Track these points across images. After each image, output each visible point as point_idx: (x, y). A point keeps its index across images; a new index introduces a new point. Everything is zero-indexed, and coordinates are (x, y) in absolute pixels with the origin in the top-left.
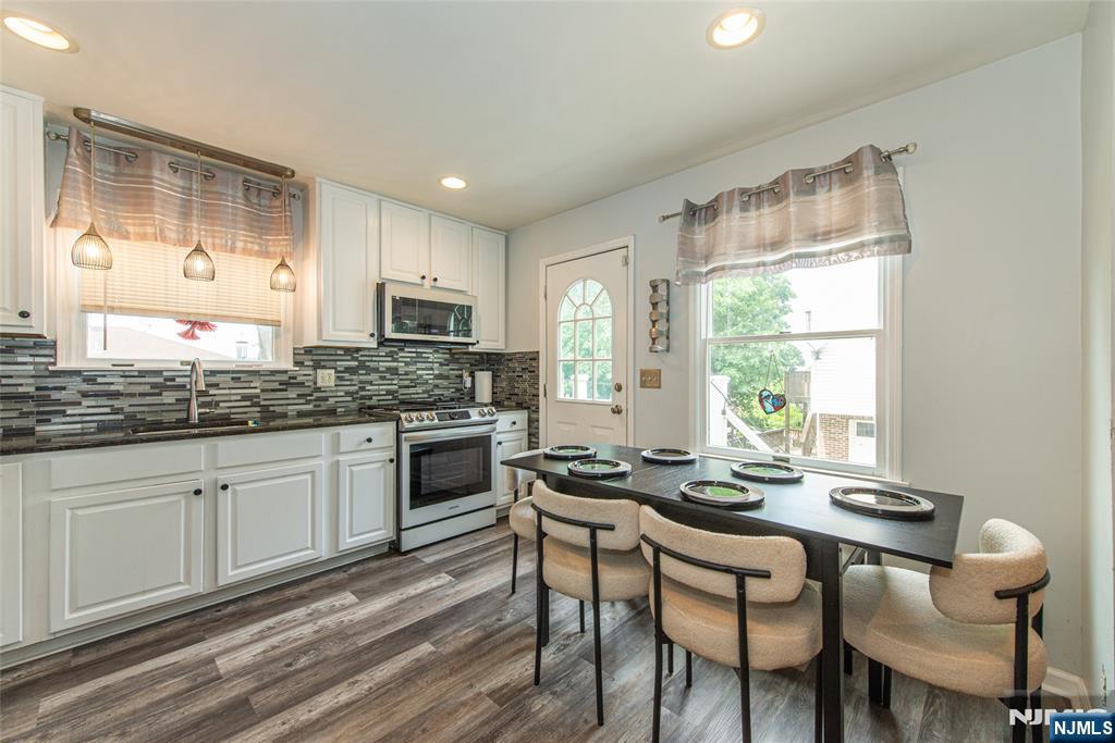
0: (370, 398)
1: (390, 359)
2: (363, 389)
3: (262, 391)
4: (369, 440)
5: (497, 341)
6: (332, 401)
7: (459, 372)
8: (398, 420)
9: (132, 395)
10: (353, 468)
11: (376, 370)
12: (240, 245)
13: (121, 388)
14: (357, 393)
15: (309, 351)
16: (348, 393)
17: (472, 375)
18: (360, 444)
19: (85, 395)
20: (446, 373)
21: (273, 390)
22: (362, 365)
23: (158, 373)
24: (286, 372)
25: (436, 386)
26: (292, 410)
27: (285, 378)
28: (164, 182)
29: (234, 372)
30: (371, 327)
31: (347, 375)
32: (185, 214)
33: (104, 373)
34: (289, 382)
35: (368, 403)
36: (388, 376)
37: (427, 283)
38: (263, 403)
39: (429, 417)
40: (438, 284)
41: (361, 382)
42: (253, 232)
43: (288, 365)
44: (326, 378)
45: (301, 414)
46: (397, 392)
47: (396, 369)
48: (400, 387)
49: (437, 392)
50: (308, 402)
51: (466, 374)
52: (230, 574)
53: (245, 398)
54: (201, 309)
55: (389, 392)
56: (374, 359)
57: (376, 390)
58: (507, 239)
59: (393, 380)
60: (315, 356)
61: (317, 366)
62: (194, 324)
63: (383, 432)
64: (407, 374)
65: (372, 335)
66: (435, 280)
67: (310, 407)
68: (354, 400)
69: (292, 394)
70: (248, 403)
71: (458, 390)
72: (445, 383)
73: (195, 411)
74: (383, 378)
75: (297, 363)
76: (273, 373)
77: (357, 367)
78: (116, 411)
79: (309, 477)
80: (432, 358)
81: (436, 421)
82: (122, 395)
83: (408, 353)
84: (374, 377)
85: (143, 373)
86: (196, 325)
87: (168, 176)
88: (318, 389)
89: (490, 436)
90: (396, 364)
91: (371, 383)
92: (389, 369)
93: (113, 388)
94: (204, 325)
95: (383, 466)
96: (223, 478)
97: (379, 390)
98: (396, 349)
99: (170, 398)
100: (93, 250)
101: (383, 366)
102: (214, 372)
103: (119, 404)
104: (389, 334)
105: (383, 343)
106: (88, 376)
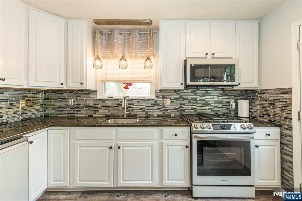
0: (184, 111)
1: (193, 94)
2: (181, 107)
3: (146, 106)
4: (176, 135)
5: (253, 83)
6: (169, 111)
7: (229, 100)
8: (191, 126)
9: (112, 107)
10: (170, 147)
11: (187, 99)
12: (138, 55)
13: (110, 105)
14: (179, 108)
15: (161, 91)
16: (175, 109)
17: (236, 102)
18: (172, 136)
19: (103, 106)
20: (220, 100)
21: (149, 106)
22: (181, 97)
23: (118, 100)
24: (153, 100)
25: (216, 107)
26: (155, 114)
27: (153, 102)
28: (118, 39)
29: (138, 100)
30: (181, 80)
31: (175, 101)
32: (124, 48)
33: (106, 100)
34: (155, 104)
35: (183, 113)
36: (192, 101)
37: (209, 56)
38: (146, 111)
39: (207, 126)
40: (215, 56)
41: (180, 104)
42: (142, 49)
43: (154, 97)
44: (167, 102)
46: (196, 109)
47: (196, 98)
48: (197, 106)
49: (216, 109)
50: (161, 111)
51: (232, 101)
52: (122, 184)
53: (141, 109)
54: (128, 79)
55: (192, 109)
56: (186, 94)
57: (186, 108)
58: (259, 24)
59: (194, 103)
60: (163, 93)
61: (164, 97)
62: (127, 84)
63: (183, 132)
64: (201, 100)
65: (182, 84)
66: (213, 54)
67: (161, 113)
68: (178, 111)
69: (155, 107)
70: (142, 111)
71: (227, 109)
72: (220, 105)
73: (126, 113)
74: (190, 102)
75: (157, 97)
76: (149, 100)
77: (179, 98)
78: (109, 112)
79: (150, 148)
80: (213, 93)
81: (212, 129)
82: (110, 106)
83: (201, 91)
84: (186, 102)
85: (115, 100)
86: (127, 85)
88: (164, 107)
89: (250, 141)
90: (195, 96)
91: (184, 104)
92: (192, 99)
93: (108, 104)
94: (130, 84)
95: (183, 148)
96: (119, 143)
97: (188, 108)
98: (195, 90)
99: (120, 108)
100: (98, 63)
101: (190, 97)
102: (132, 100)
103: (110, 109)
104: (189, 83)
105: (187, 87)
106: (103, 101)
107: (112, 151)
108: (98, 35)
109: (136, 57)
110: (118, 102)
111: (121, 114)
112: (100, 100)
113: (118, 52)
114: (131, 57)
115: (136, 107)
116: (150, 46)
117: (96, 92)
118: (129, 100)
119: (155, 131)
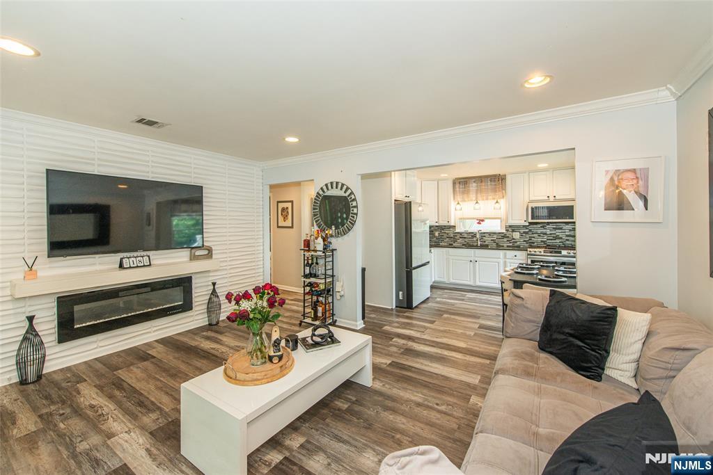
0: (533, 243)
1: (543, 228)
2: (530, 240)
3: (497, 238)
4: (516, 256)
6: (518, 243)
8: (527, 251)
9: (468, 238)
11: (536, 233)
12: (489, 197)
14: (528, 241)
15: (510, 226)
16: (525, 241)
18: (513, 257)
19: (460, 238)
21: (500, 238)
22: (530, 231)
23: (472, 233)
24: (503, 233)
26: (505, 245)
27: (503, 235)
28: (473, 186)
29: (489, 233)
30: (525, 218)
31: (524, 235)
32: (477, 193)
33: (463, 233)
34: (504, 236)
35: (533, 245)
38: (497, 242)
40: (557, 198)
41: (530, 237)
43: (504, 231)
44: (516, 235)
45: (508, 246)
46: (546, 241)
47: (546, 232)
49: (568, 242)
52: (478, 283)
53: (492, 240)
54: (481, 217)
55: (542, 241)
56: (535, 228)
59: (543, 236)
60: (513, 228)
61: (513, 231)
63: (521, 254)
64: (551, 234)
65: (524, 221)
66: (555, 197)
67: (511, 244)
68: (526, 243)
69: (505, 240)
70: (493, 242)
73: (479, 243)
74: (539, 236)
75: (507, 230)
76: (500, 233)
77: (528, 231)
81: (543, 253)
82: (466, 238)
84: (535, 235)
85: (470, 233)
86: (480, 221)
87: (474, 185)
88: (514, 239)
90: (545, 230)
91: (533, 237)
92: (542, 233)
93: (465, 236)
94: (483, 221)
96: (476, 259)
97: (537, 240)
99: (475, 239)
100: (458, 207)
101: (539, 231)
102: (484, 233)
103: (466, 240)
104: (530, 220)
105: (530, 223)
106: (461, 234)
107: (472, 263)
108: (457, 186)
109: (487, 199)
110: (473, 235)
111: (475, 244)
112: (458, 233)
113: (473, 196)
114: (483, 200)
115: (488, 240)
116: (499, 191)
117: (455, 227)
118: (481, 233)
119: (501, 253)
